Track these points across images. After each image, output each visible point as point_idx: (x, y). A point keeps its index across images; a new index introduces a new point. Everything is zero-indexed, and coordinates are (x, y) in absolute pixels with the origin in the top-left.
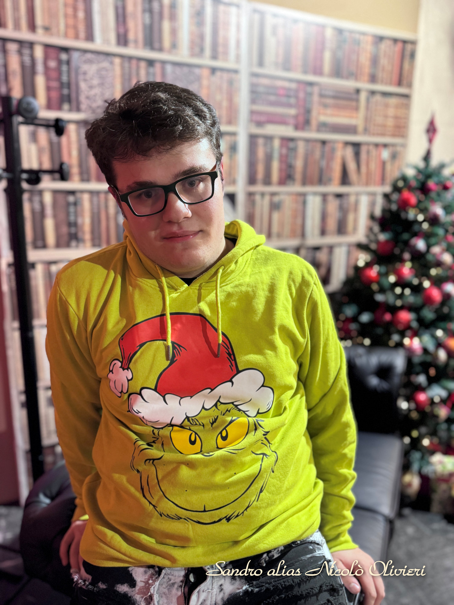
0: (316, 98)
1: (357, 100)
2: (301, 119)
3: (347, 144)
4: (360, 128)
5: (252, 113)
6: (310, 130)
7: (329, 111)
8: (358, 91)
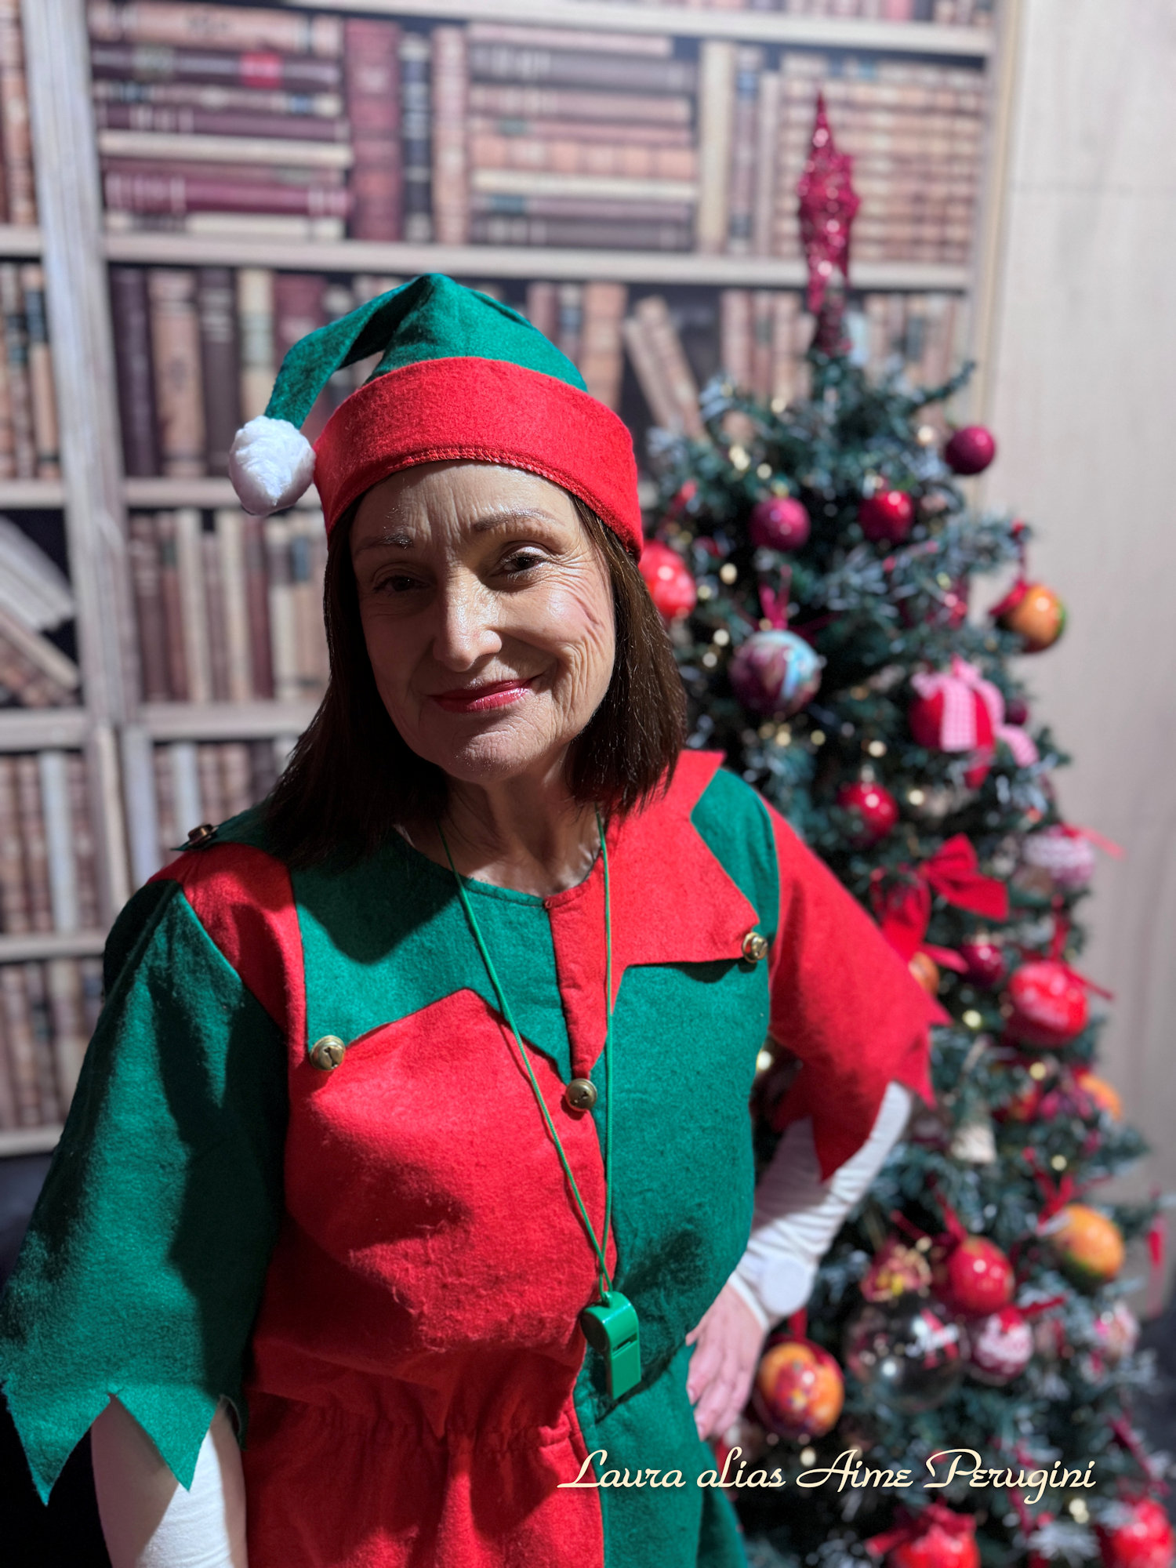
0: (450, 87)
1: (693, 97)
2: (378, 187)
3: (637, 292)
4: (711, 225)
5: (108, 165)
6: (434, 239)
7: (530, 151)
8: (688, 48)
